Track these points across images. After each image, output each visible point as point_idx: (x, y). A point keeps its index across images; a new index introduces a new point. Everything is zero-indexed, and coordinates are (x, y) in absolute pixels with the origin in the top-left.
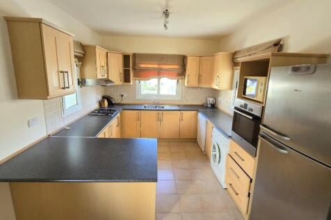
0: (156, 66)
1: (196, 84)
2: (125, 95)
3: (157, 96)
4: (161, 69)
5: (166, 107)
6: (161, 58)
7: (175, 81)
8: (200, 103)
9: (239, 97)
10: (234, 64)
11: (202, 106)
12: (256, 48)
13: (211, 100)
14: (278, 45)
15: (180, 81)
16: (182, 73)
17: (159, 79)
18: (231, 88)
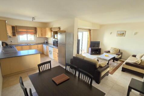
0: (26, 30)
1: (41, 36)
2: (13, 41)
3: (27, 41)
4: (28, 31)
5: (31, 44)
6: (27, 28)
7: (33, 35)
8: (43, 42)
9: (54, 38)
10: (52, 31)
11: (44, 43)
12: (56, 28)
13: (46, 41)
14: (59, 28)
15: (35, 36)
16: (35, 33)
17: (27, 35)
18: (51, 37)
